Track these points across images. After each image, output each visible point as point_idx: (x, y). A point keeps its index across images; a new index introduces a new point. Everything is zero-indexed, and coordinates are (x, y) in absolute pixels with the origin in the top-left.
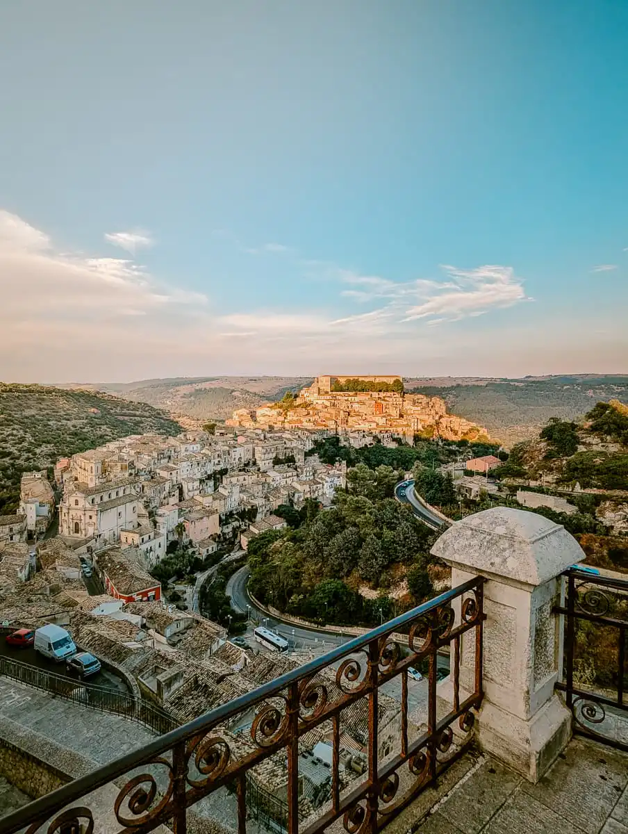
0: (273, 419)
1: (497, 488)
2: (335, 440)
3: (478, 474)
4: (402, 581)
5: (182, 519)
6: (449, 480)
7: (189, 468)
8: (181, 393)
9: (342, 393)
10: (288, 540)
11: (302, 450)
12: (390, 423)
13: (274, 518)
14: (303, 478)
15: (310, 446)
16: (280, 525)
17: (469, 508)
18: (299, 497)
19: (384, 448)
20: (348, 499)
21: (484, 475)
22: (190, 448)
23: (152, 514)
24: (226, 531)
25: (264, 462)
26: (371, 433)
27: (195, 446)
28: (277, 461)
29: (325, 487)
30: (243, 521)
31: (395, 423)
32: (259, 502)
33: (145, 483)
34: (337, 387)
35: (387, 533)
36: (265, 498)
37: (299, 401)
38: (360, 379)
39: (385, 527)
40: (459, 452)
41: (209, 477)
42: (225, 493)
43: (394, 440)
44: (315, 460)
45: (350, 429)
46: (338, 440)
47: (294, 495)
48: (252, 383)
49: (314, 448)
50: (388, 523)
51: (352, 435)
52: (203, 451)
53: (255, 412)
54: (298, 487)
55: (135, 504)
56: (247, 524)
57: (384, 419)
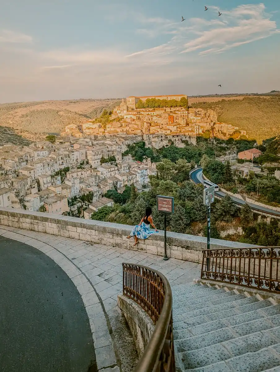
0: (96, 131)
1: (260, 169)
2: (142, 143)
3: (247, 161)
4: (200, 233)
5: (43, 203)
6: (228, 166)
7: (42, 168)
8: (20, 114)
9: (143, 109)
10: (120, 212)
11: (120, 152)
12: (179, 130)
13: (105, 199)
14: (122, 171)
15: (125, 149)
16: (110, 203)
17: (242, 184)
18: (121, 184)
19: (177, 148)
20: (160, 183)
21: (251, 162)
22: (41, 153)
23: (21, 201)
24: (73, 209)
25: (94, 161)
26: (167, 138)
27: (44, 152)
28: (103, 161)
29: (137, 177)
30: (84, 202)
31: (183, 130)
32: (94, 189)
33: (13, 180)
34: (140, 105)
35: (189, 204)
36: (97, 186)
37: (113, 117)
38: (157, 98)
39: (186, 199)
40: (228, 148)
41: (57, 174)
42: (70, 184)
43: (183, 142)
44: (129, 159)
45: (152, 135)
46: (144, 144)
47: (117, 183)
48: (72, 105)
49: (127, 150)
50: (188, 197)
51: (153, 140)
52: (50, 156)
53: (81, 126)
54: (120, 178)
55: (9, 194)
56: (87, 204)
57: (175, 127)
